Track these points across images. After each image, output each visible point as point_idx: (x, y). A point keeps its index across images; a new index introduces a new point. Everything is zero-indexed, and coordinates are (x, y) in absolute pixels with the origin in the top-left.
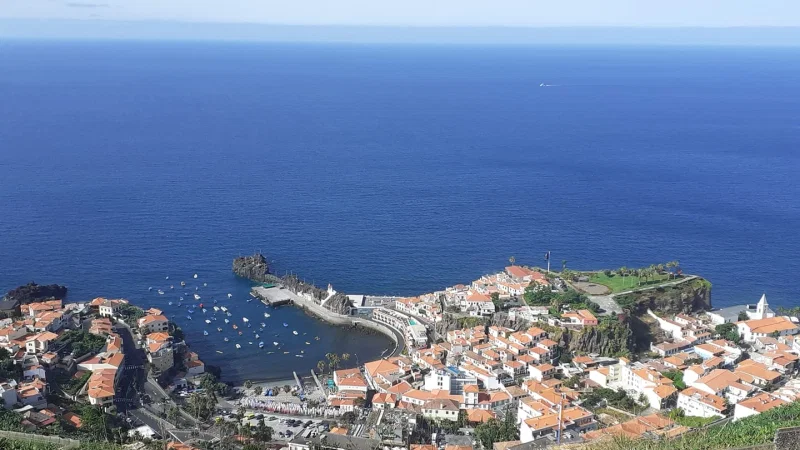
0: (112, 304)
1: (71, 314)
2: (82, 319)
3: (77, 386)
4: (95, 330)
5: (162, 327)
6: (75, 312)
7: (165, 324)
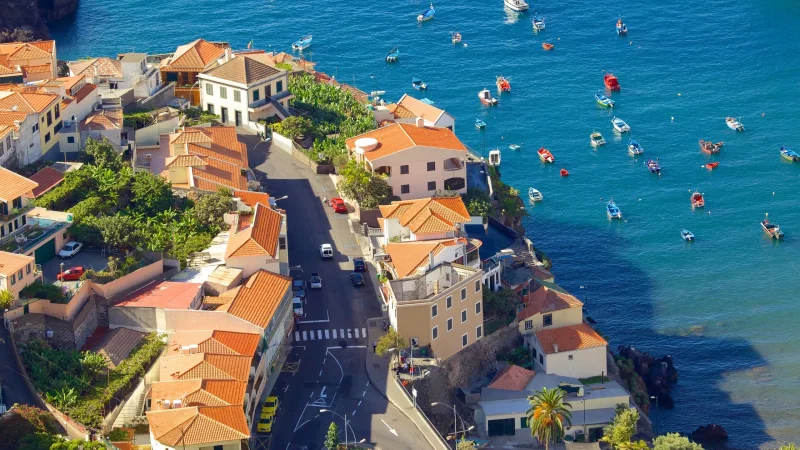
0: (252, 71)
1: (89, 101)
2: (132, 125)
3: (109, 392)
4: (180, 174)
5: (441, 176)
6: (105, 93)
7: (453, 163)
